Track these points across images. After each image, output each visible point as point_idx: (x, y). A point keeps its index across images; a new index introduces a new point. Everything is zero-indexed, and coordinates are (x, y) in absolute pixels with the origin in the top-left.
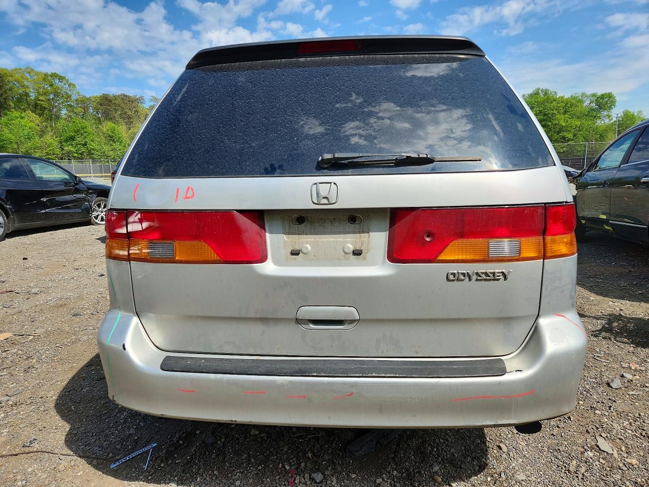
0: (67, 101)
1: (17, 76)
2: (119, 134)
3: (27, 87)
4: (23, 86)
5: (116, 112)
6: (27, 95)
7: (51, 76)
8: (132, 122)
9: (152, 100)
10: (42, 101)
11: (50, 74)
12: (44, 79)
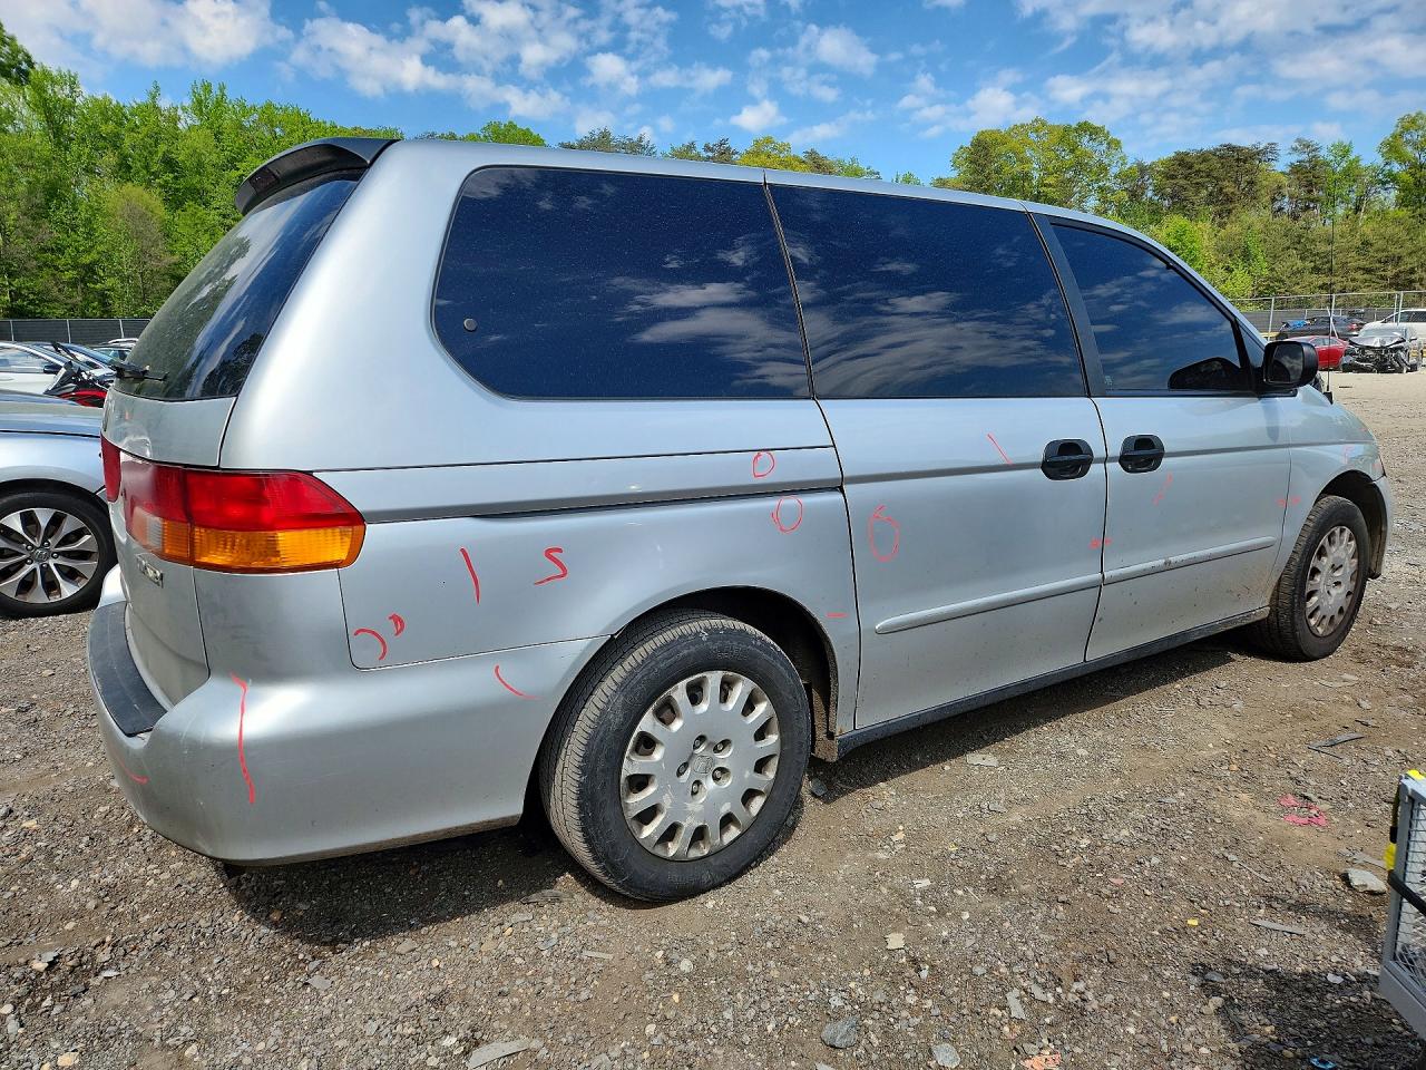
0: (1098, 181)
1: (1014, 143)
2: (1192, 243)
3: (1028, 161)
4: (1022, 161)
5: (1197, 192)
6: (1026, 177)
7: (1076, 130)
8: (1230, 212)
9: (1295, 149)
10: (1050, 185)
11: (1074, 126)
12: (1062, 140)
